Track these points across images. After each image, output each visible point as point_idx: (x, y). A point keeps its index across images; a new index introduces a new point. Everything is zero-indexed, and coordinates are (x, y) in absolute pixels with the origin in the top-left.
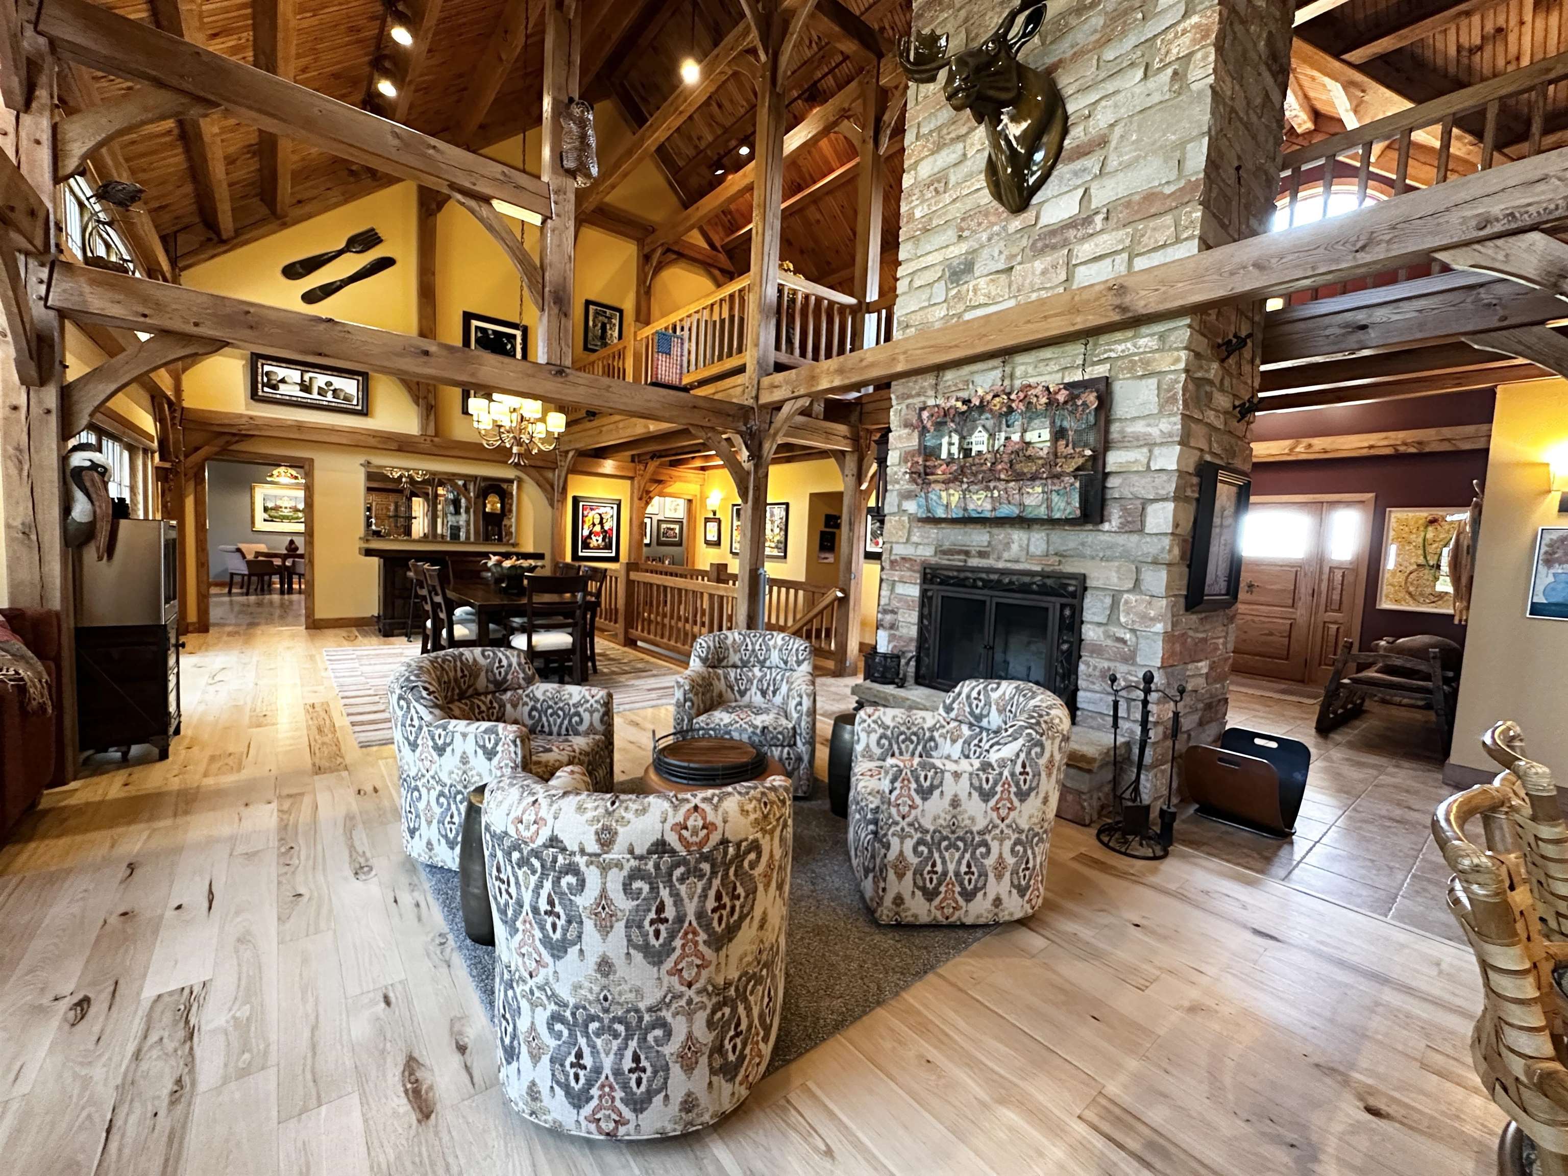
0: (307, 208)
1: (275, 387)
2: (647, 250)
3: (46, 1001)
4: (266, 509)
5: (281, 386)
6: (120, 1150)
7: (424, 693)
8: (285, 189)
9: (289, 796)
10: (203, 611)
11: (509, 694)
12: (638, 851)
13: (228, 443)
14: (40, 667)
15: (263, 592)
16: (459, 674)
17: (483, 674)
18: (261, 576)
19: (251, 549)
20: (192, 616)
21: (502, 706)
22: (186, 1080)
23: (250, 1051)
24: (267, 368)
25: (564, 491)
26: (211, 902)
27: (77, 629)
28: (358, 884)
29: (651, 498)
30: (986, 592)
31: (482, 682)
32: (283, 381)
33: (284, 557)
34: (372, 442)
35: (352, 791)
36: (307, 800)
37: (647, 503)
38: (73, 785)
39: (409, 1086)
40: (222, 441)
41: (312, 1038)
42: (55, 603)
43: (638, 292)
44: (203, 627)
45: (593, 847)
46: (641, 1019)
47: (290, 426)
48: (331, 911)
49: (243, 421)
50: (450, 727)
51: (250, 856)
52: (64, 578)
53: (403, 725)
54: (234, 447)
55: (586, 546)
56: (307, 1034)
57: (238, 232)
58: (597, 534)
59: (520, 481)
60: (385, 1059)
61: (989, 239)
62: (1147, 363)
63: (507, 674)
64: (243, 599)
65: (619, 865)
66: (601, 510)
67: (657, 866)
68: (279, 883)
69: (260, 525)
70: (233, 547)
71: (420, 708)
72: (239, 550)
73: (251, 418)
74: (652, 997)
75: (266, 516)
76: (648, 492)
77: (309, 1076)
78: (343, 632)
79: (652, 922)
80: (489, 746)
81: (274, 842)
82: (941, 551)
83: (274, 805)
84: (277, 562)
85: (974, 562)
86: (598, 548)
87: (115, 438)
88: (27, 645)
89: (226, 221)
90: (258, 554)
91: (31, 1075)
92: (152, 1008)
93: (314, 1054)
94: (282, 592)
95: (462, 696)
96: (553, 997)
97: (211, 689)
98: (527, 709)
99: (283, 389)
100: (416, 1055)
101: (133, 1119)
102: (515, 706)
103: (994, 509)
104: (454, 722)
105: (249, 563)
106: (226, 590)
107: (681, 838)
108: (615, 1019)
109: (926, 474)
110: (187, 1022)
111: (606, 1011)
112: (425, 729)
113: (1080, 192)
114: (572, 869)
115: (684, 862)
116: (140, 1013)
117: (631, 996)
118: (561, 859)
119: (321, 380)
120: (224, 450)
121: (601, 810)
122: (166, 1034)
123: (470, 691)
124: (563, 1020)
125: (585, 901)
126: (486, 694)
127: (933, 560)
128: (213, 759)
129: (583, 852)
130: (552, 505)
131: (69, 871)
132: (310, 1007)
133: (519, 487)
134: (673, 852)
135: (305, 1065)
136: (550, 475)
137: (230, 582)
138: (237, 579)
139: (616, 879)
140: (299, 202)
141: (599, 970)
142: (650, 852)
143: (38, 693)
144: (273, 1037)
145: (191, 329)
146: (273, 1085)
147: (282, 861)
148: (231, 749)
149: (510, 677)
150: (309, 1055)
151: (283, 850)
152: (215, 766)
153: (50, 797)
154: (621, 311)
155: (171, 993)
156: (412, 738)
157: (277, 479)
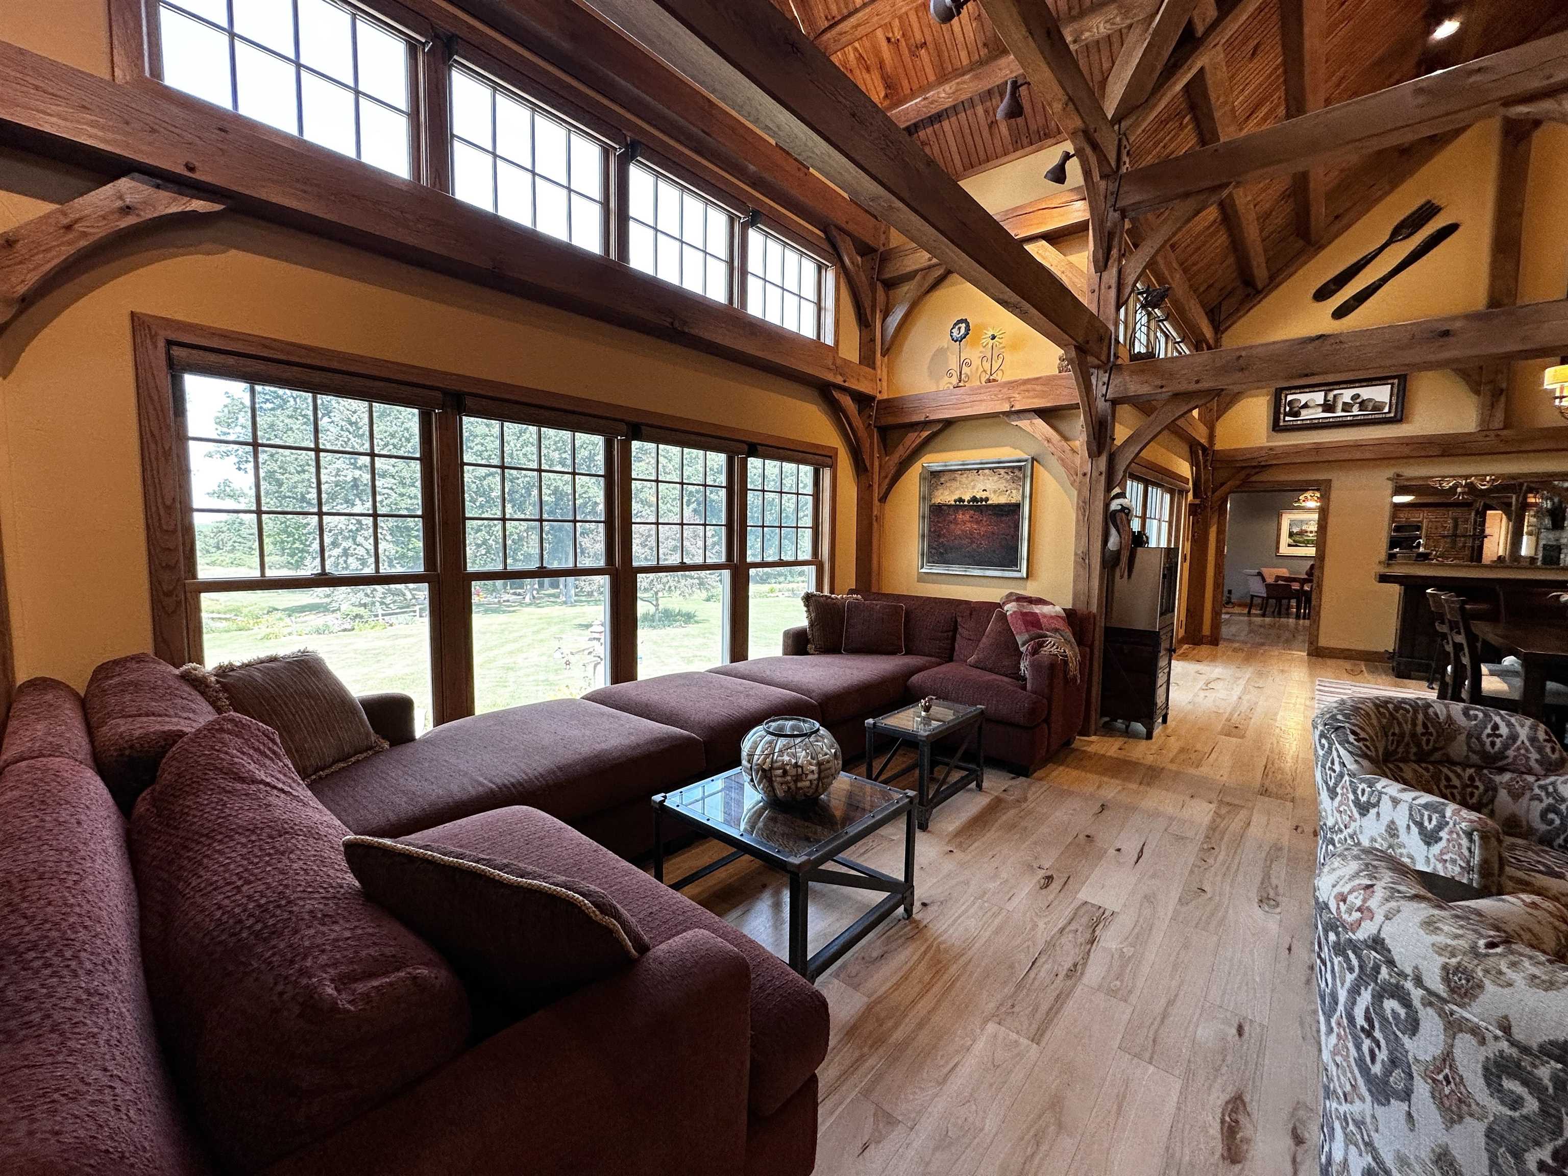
0: (1345, 221)
1: (1297, 414)
3: (1035, 866)
4: (1291, 535)
5: (1304, 411)
6: (1035, 979)
7: (1351, 738)
8: (1319, 211)
9: (1228, 804)
10: (1216, 625)
11: (1507, 776)
12: (1519, 1037)
13: (1249, 476)
14: (1077, 650)
15: (1280, 615)
16: (1420, 729)
17: (1462, 738)
18: (1279, 600)
19: (1271, 574)
20: (1206, 630)
21: (1492, 789)
22: (1079, 967)
23: (1122, 981)
24: (1290, 398)
26: (1139, 858)
27: (1106, 628)
28: (1258, 913)
31: (1459, 748)
32: (1306, 406)
33: (1303, 582)
34: (1406, 451)
35: (1289, 824)
36: (1243, 814)
38: (1093, 738)
39: (1227, 1119)
40: (1243, 474)
41: (1165, 1010)
42: (1094, 609)
44: (1214, 641)
45: (1436, 984)
47: (1308, 450)
48: (1224, 918)
49: (1263, 453)
50: (1379, 786)
51: (1180, 838)
52: (1100, 589)
53: (1323, 766)
54: (1254, 479)
56: (1163, 1001)
57: (1272, 278)
60: (1216, 1077)
63: (1506, 747)
64: (1259, 620)
65: (1477, 1034)
68: (1192, 872)
69: (1284, 550)
70: (1255, 572)
71: (1342, 752)
72: (1260, 574)
73: (1271, 449)
75: (1291, 541)
77: (1151, 1035)
78: (1348, 665)
80: (1430, 827)
81: (1201, 837)
83: (1213, 807)
84: (1296, 586)
87: (1157, 485)
88: (1074, 635)
89: (1261, 273)
90: (1278, 578)
91: (1015, 901)
92: (1079, 907)
93: (1162, 1022)
94: (1298, 617)
95: (1422, 757)
97: (1202, 694)
98: (1538, 807)
99: (1305, 414)
100: (1247, 1098)
101: (1046, 966)
102: (1516, 796)
104: (1384, 782)
105: (1268, 586)
106: (1246, 611)
110: (1094, 931)
112: (1346, 778)
114: (1401, 996)
116: (1072, 906)
118: (1386, 973)
119: (1347, 395)
120: (1245, 483)
121: (1463, 944)
122: (1080, 929)
123: (1437, 756)
126: (1465, 765)
128: (1182, 750)
129: (1418, 981)
131: (1071, 793)
132: (1174, 983)
135: (1152, 1023)
137: (1250, 603)
138: (1257, 601)
139: (1471, 1052)
140: (1337, 217)
142: (1545, 1052)
143: (1073, 666)
144: (1140, 983)
145: (1193, 387)
146: (1126, 1017)
147: (1201, 854)
148: (1199, 746)
149: (1511, 753)
150: (1158, 1019)
151: (1205, 846)
152: (1182, 757)
153: (1080, 742)
155: (1093, 905)
156: (1331, 784)
157: (1303, 504)
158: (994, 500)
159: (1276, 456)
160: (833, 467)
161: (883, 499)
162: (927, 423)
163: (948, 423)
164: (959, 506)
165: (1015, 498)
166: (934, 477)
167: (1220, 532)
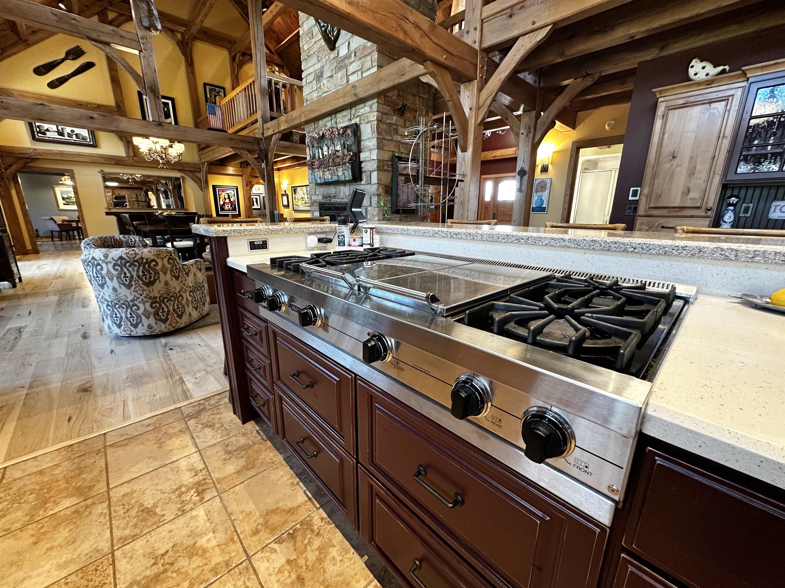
0: (39, 35)
1: (44, 133)
2: (233, 54)
4: (63, 199)
5: (47, 132)
8: (22, 26)
9: (64, 294)
10: (35, 246)
12: (115, 259)
13: (26, 163)
15: (70, 239)
18: (67, 232)
19: (59, 219)
20: (29, 246)
22: (19, 337)
23: (38, 333)
24: (37, 124)
25: (207, 183)
26: (30, 314)
28: (82, 309)
29: (253, 185)
30: (336, 211)
32: (48, 130)
33: (78, 222)
34: (102, 161)
36: (71, 294)
37: (251, 188)
39: (83, 336)
40: (22, 162)
41: (57, 331)
43: (232, 78)
44: (36, 252)
45: (103, 258)
46: (129, 304)
47: (56, 153)
48: (71, 313)
49: (31, 151)
54: (29, 165)
55: (223, 209)
57: (4, 50)
58: (227, 203)
59: (183, 178)
60: (77, 333)
61: (326, 62)
62: (367, 117)
64: (59, 243)
65: (110, 262)
66: (228, 192)
67: (121, 263)
68: (55, 310)
69: (62, 207)
70: (48, 218)
72: (52, 219)
73: (35, 150)
74: (130, 298)
75: (65, 202)
76: (251, 182)
79: (124, 277)
82: (324, 197)
84: (74, 224)
85: (333, 200)
86: (229, 210)
90: (63, 221)
92: (8, 330)
94: (80, 240)
96: (105, 300)
97: (37, 270)
99: (49, 135)
100: (87, 332)
101: (3, 342)
103: (332, 178)
105: (59, 225)
106: (50, 240)
107: (127, 256)
108: (122, 304)
109: (312, 165)
110: (20, 331)
111: (119, 302)
113: (347, 43)
114: (99, 264)
115: (128, 262)
116: (5, 330)
117: (124, 297)
118: (95, 262)
119: (68, 130)
120: (25, 166)
124: (109, 306)
125: (104, 272)
127: (322, 201)
128: (36, 287)
129: (100, 260)
130: (202, 190)
133: (183, 181)
134: (125, 259)
136: (198, 175)
137: (51, 236)
138: (56, 234)
139: (110, 266)
140: (33, 32)
141: (113, 291)
142: (118, 259)
144: (45, 331)
146: (44, 337)
148: (43, 284)
150: (55, 333)
151: (58, 304)
154: (224, 89)
155: (15, 327)
157: (64, 182)
159: (39, 154)
167: (19, 193)
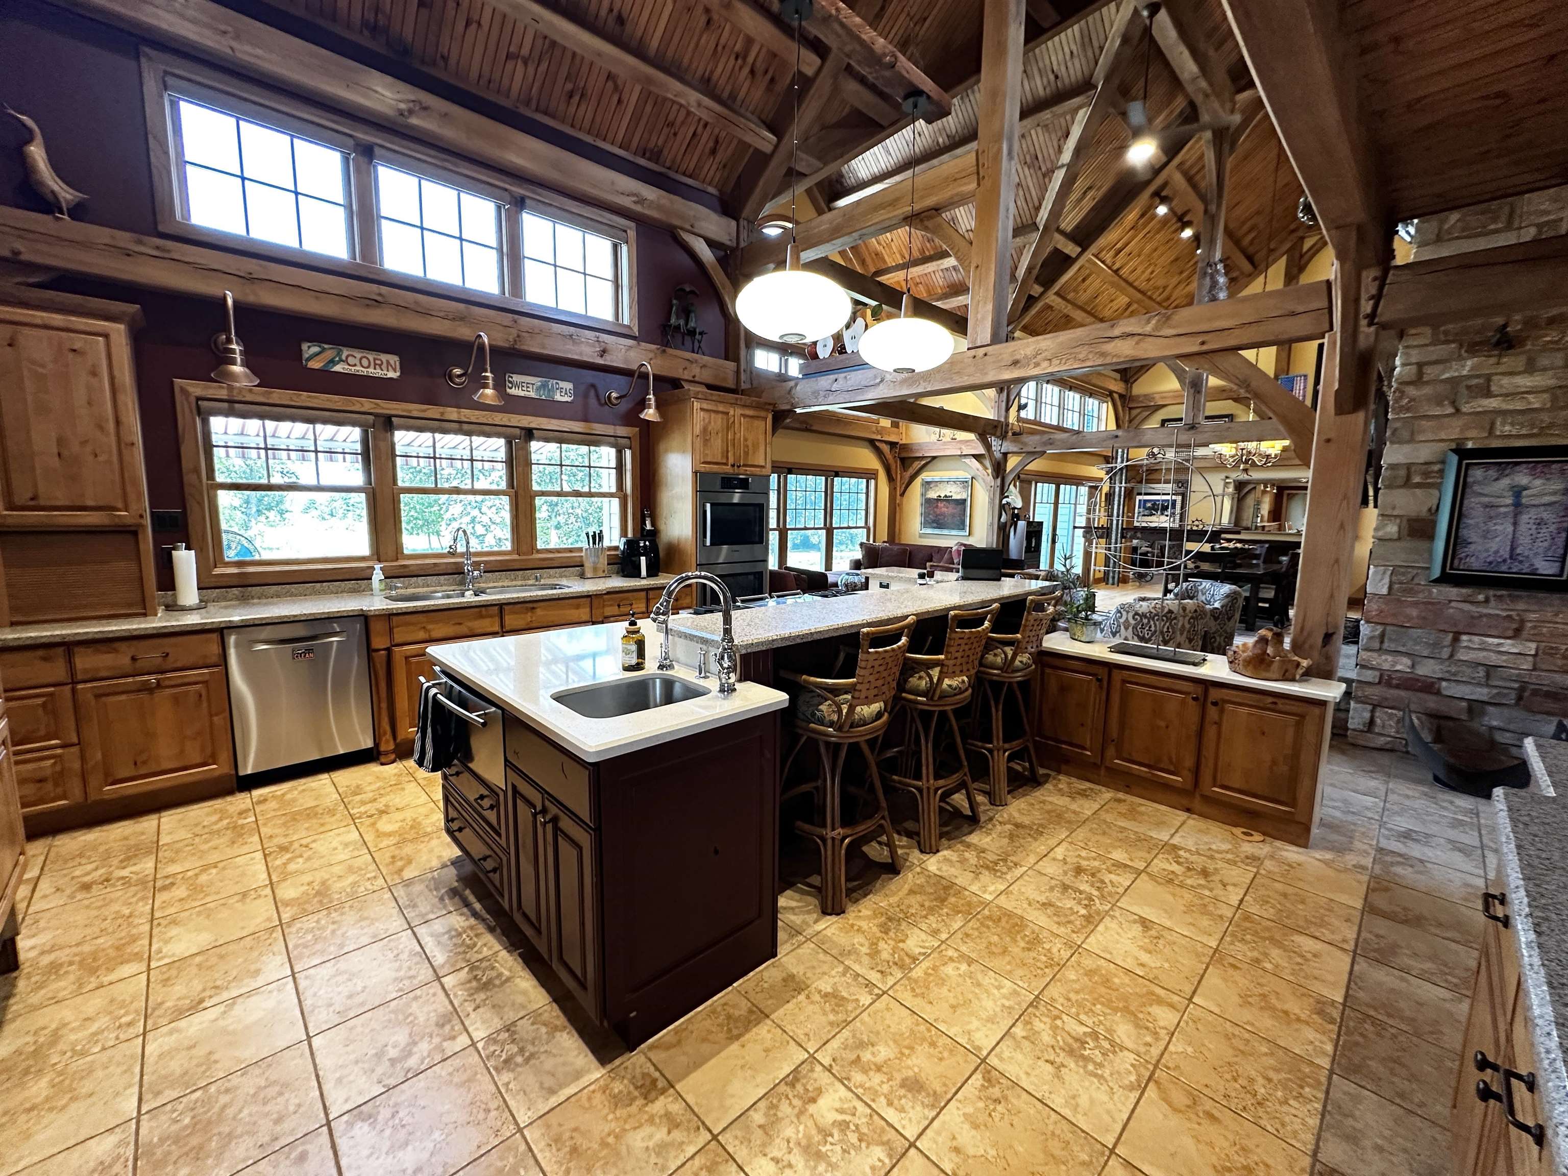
52: (997, 539)
158: (955, 497)
160: (876, 479)
161: (902, 495)
162: (923, 458)
163: (934, 458)
164: (939, 499)
165: (964, 496)
166: (927, 484)
